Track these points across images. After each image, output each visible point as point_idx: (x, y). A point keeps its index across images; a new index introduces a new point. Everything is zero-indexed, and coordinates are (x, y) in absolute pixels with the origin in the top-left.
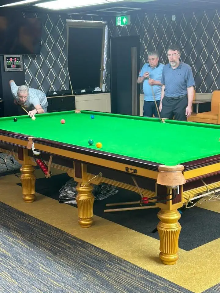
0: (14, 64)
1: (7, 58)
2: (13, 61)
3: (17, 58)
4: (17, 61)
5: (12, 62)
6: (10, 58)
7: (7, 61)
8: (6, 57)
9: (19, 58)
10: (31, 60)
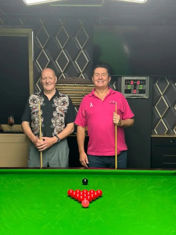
0: (135, 89)
1: (126, 81)
2: (135, 85)
3: (141, 81)
4: (140, 84)
5: (133, 85)
6: (130, 80)
7: (126, 84)
8: (125, 79)
9: (144, 81)
10: (169, 83)
